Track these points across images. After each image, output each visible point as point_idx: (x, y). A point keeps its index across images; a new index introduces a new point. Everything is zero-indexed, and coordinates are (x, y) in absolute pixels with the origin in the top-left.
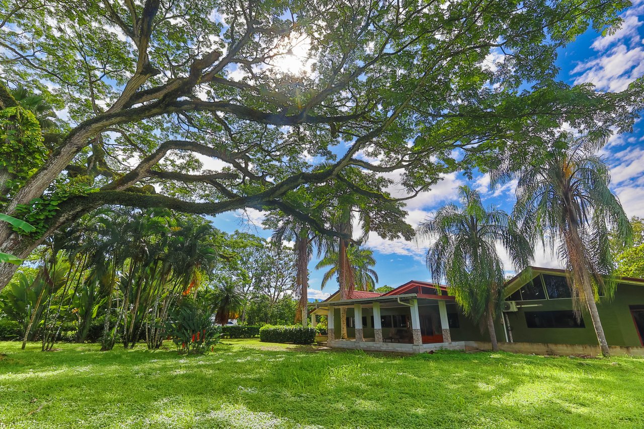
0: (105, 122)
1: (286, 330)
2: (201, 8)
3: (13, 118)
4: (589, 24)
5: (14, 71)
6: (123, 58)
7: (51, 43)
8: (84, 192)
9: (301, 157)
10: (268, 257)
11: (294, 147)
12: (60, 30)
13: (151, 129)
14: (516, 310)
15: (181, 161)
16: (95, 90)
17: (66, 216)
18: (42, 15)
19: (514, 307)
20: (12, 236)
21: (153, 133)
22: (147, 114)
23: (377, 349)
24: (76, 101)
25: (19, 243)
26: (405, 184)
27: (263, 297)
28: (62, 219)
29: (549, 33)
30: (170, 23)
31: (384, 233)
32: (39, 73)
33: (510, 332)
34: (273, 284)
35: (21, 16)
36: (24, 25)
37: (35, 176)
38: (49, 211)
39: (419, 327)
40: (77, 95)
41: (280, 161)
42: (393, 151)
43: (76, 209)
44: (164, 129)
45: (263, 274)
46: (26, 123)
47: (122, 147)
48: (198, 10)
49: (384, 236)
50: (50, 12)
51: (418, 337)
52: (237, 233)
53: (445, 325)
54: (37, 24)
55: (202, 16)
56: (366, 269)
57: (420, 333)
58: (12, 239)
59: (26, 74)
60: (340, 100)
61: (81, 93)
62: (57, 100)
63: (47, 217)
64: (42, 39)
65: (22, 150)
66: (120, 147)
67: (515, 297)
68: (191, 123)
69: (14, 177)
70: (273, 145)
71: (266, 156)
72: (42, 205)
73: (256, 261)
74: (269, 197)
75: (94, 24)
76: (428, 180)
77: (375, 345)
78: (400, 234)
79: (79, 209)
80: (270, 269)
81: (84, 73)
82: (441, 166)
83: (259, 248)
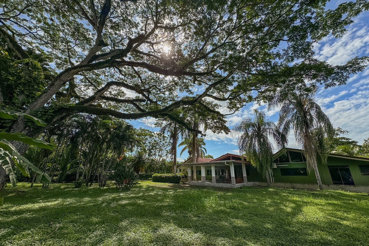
0: (79, 69)
1: (166, 176)
2: (129, 14)
3: (27, 64)
4: (330, 32)
5: (25, 41)
6: (86, 37)
7: (46, 27)
8: (66, 106)
9: (175, 92)
10: (155, 141)
11: (172, 88)
12: (52, 20)
13: (100, 75)
14: (276, 167)
15: (115, 92)
16: (70, 53)
17: (57, 118)
18: (42, 11)
19: (275, 166)
20: (27, 128)
21: (100, 77)
22: (102, 66)
23: (213, 186)
24: (60, 58)
25: (31, 132)
26: (228, 107)
27: (152, 160)
28: (55, 120)
29: (310, 35)
30: (112, 20)
31: (215, 131)
32: (39, 42)
33: (273, 178)
34: (157, 154)
35: (30, 11)
36: (31, 15)
37: (40, 96)
38: (48, 115)
39: (234, 176)
40: (60, 55)
41: (164, 94)
42: (221, 91)
43: (62, 114)
44: (106, 75)
45: (152, 149)
46: (35, 68)
47: (84, 84)
48: (127, 14)
49: (214, 132)
50: (46, 10)
51: (233, 180)
52: (141, 129)
53: (245, 175)
54: (39, 16)
55: (129, 18)
56: (201, 147)
57: (234, 179)
58: (27, 130)
59: (32, 43)
60: (197, 65)
61: (62, 54)
62: (49, 58)
63: (46, 118)
64: (41, 24)
65: (33, 82)
66: (82, 84)
67: (276, 161)
68: (121, 73)
69: (28, 96)
70: (162, 86)
71: (158, 91)
72: (44, 112)
73: (150, 143)
74: (165, 111)
75: (71, 18)
76: (238, 106)
77: (212, 184)
78: (223, 131)
79: (64, 114)
80: (156, 146)
81: (64, 44)
82: (245, 99)
83: (151, 136)
